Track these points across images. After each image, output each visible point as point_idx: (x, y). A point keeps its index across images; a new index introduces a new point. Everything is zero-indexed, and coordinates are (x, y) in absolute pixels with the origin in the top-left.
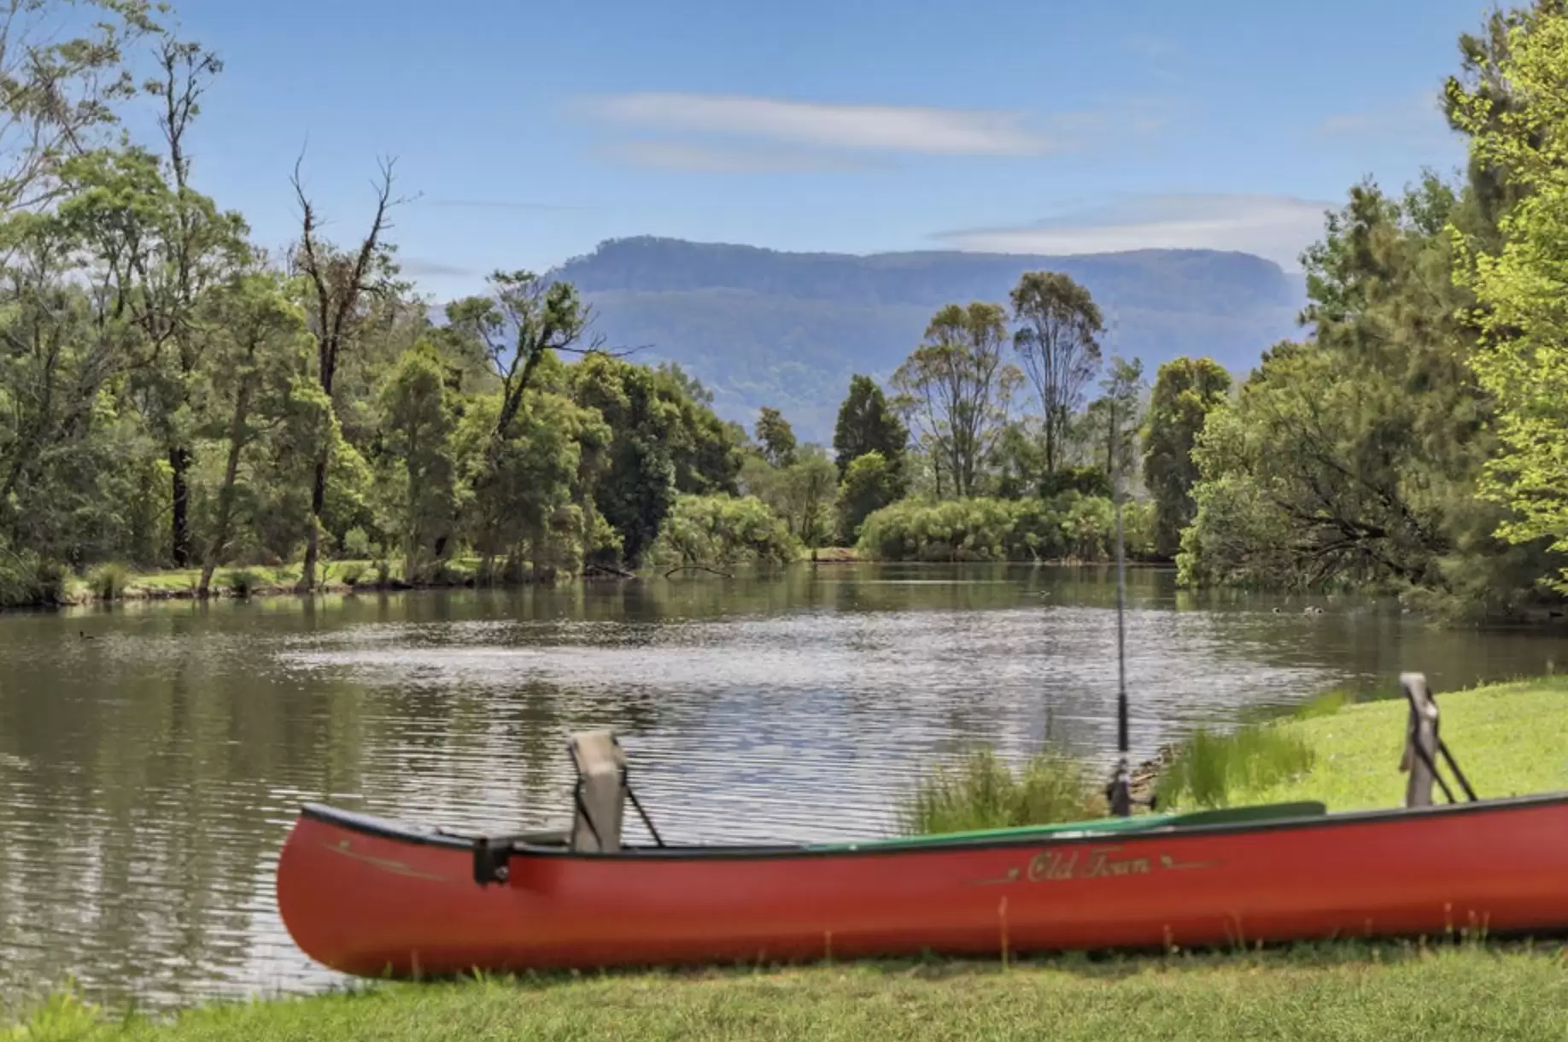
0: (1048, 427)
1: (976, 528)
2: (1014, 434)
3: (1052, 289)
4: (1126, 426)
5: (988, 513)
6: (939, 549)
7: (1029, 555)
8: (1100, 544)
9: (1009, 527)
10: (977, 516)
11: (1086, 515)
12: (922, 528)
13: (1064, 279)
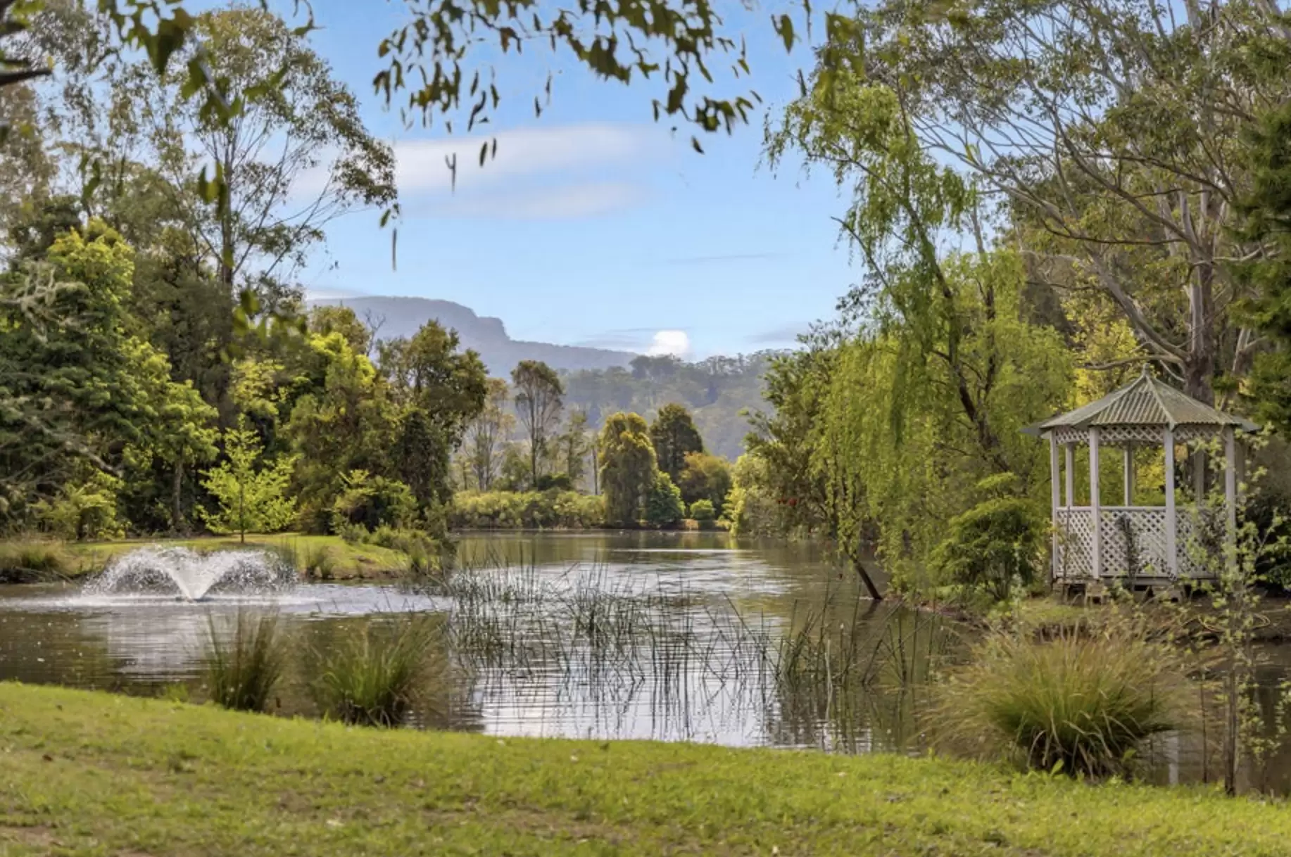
0: (534, 450)
1: (505, 509)
2: (514, 455)
3: (537, 371)
4: (578, 450)
5: (511, 501)
6: (486, 520)
7: (536, 526)
8: (576, 518)
9: (523, 508)
10: (504, 502)
11: (566, 501)
12: (475, 509)
13: (543, 364)
